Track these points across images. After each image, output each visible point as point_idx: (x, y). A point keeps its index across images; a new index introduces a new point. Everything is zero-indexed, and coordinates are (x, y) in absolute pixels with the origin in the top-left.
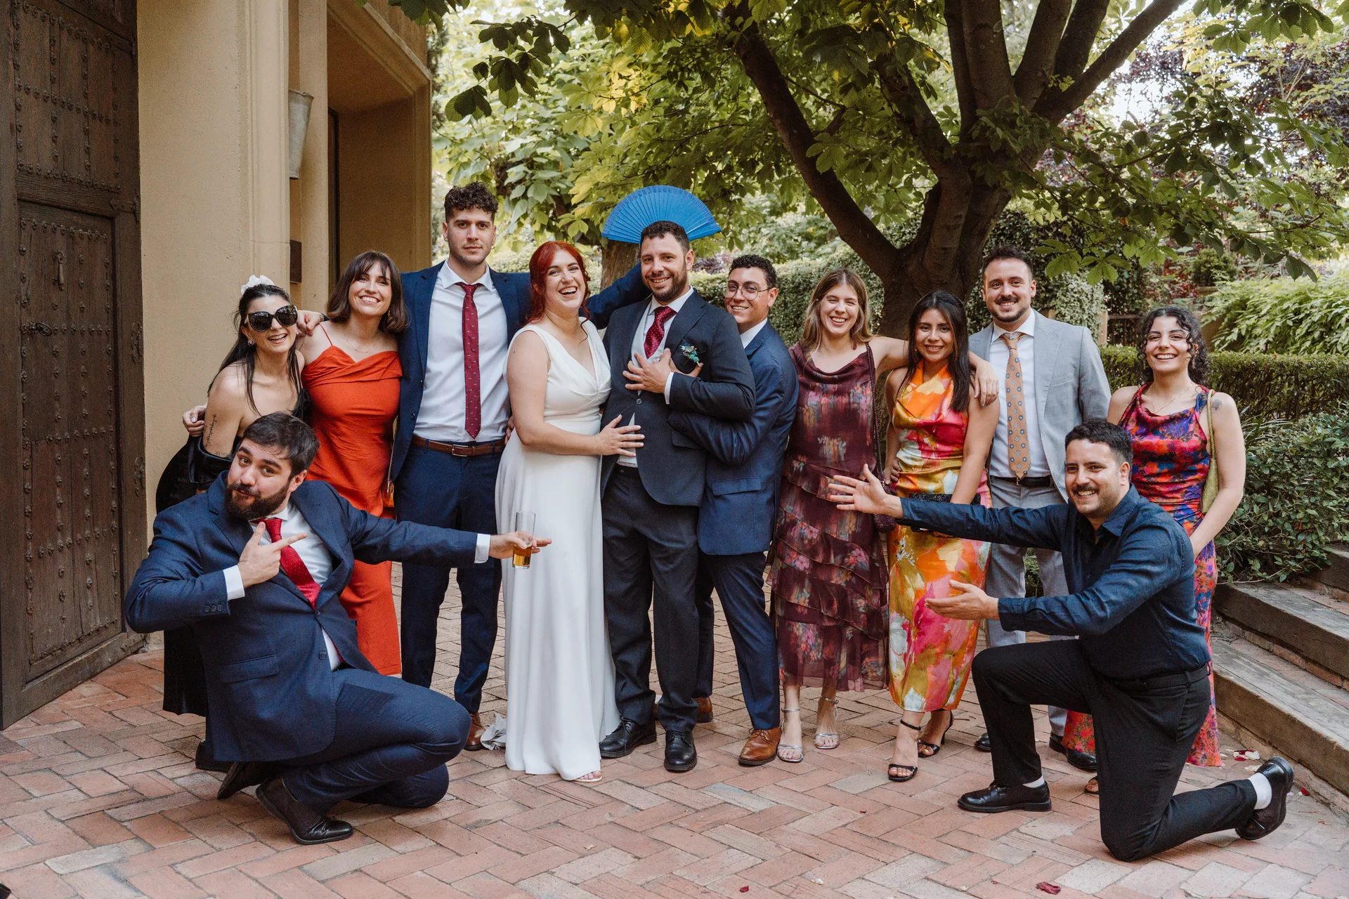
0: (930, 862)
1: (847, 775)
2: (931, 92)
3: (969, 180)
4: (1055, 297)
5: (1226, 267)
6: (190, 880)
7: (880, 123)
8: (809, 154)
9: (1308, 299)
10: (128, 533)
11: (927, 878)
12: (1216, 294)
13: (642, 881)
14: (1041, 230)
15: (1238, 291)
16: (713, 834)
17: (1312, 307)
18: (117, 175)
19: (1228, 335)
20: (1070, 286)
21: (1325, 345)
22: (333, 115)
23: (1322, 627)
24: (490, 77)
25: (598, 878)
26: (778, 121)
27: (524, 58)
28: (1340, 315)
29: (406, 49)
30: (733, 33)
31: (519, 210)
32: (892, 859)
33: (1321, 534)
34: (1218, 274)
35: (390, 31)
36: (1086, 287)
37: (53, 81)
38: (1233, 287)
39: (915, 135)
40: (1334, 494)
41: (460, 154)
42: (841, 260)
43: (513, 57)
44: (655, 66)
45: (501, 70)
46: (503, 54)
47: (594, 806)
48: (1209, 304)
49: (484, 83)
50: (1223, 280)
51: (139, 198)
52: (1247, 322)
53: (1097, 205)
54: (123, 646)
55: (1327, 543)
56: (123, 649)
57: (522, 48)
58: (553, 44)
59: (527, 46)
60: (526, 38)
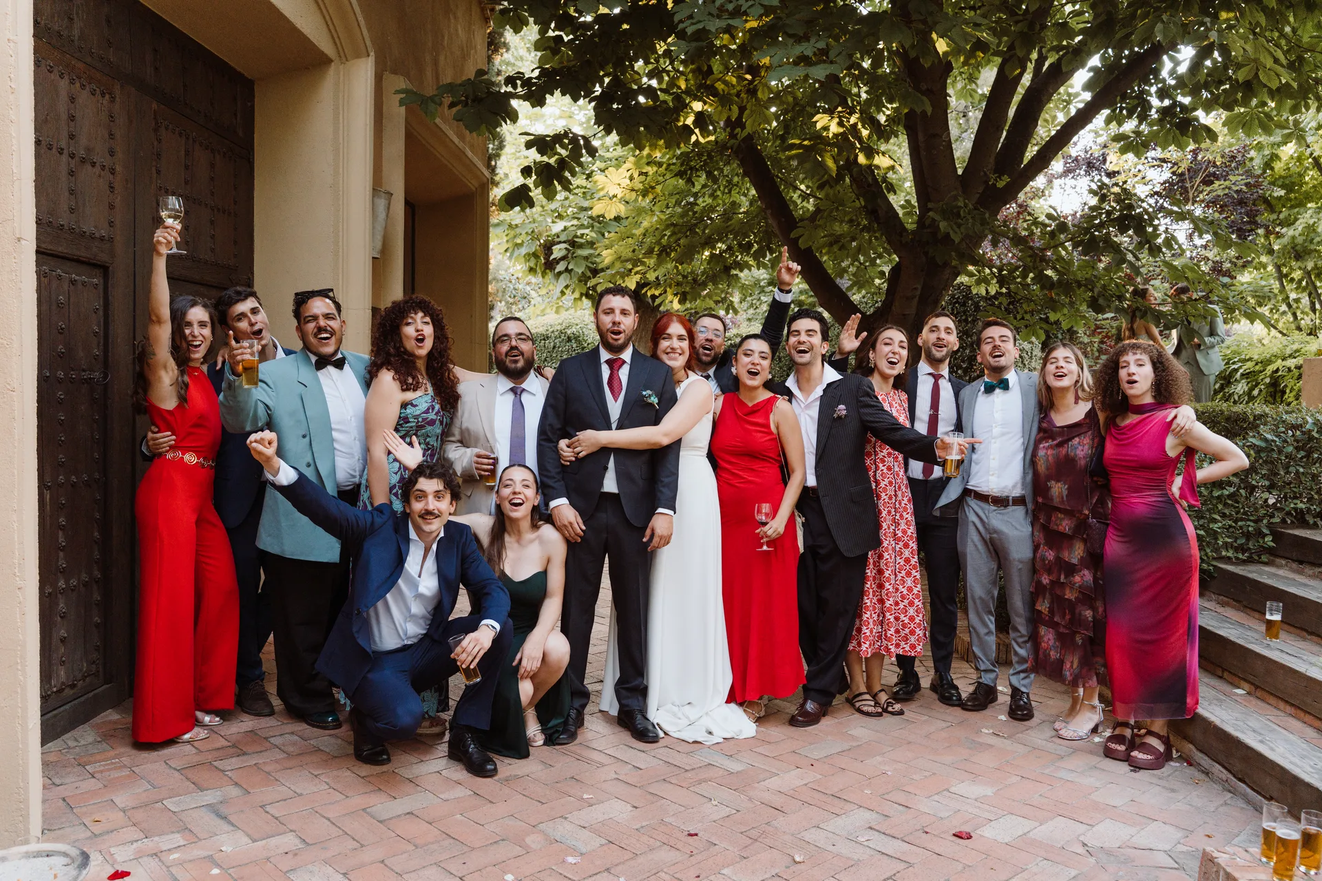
0: (874, 815)
1: (811, 744)
2: (892, 188)
3: (924, 259)
6: (276, 818)
7: (850, 213)
8: (792, 236)
11: (871, 828)
13: (638, 826)
16: (700, 789)
18: (235, 256)
21: (1224, 395)
22: (410, 205)
23: (1208, 628)
24: (534, 177)
25: (603, 823)
26: (769, 212)
27: (562, 163)
28: (1236, 370)
29: (470, 154)
30: (732, 141)
31: (563, 281)
32: (843, 811)
33: (1208, 551)
35: (456, 140)
37: (186, 183)
39: (879, 224)
40: (1219, 518)
41: (515, 237)
43: (552, 161)
44: (669, 165)
45: (542, 172)
46: (545, 159)
47: (603, 765)
49: (530, 182)
51: (253, 273)
53: (1029, 280)
55: (1214, 559)
57: (560, 154)
58: (584, 151)
59: (564, 153)
60: (563, 146)
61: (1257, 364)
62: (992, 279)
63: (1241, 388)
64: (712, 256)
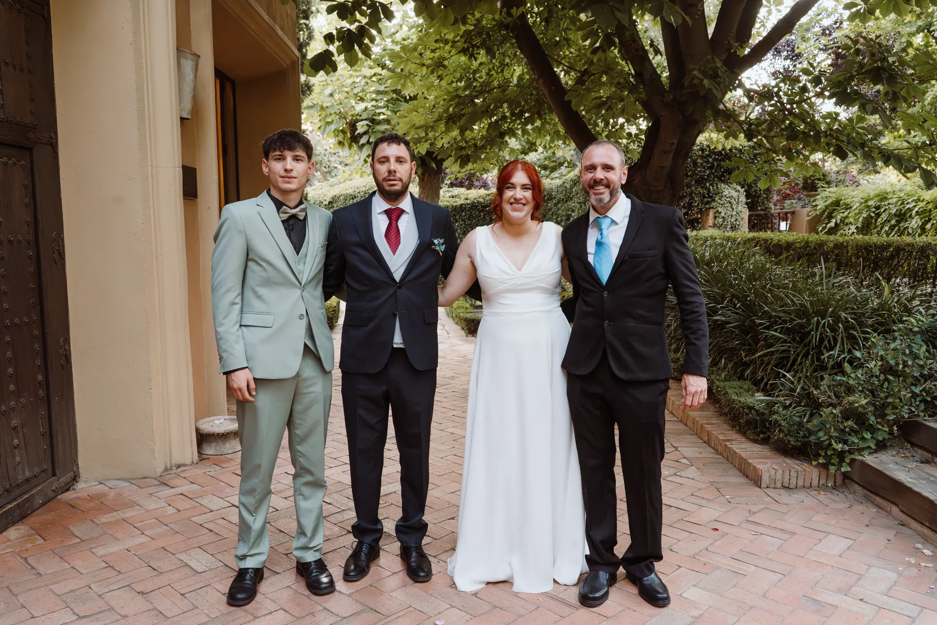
3: (681, 117)
4: (714, 200)
5: (824, 179)
7: (618, 76)
9: (886, 198)
10: (55, 400)
12: (819, 197)
14: (705, 157)
15: (834, 195)
17: (889, 204)
18: (33, 114)
19: (827, 224)
20: (724, 193)
21: (899, 229)
24: (337, 44)
26: (541, 81)
27: (362, 29)
28: (910, 210)
29: (280, 32)
30: (509, 19)
31: (365, 151)
34: (820, 184)
35: (266, 17)
36: (735, 194)
38: (830, 192)
39: (644, 85)
41: (326, 116)
42: (572, 180)
43: (353, 27)
44: (454, 42)
45: (344, 38)
46: (345, 25)
48: (814, 204)
49: (332, 48)
50: (823, 187)
51: (55, 133)
52: (841, 214)
54: (53, 488)
56: (53, 491)
57: (359, 22)
58: (382, 16)
59: (364, 20)
60: (363, 14)
61: (928, 203)
62: (740, 133)
63: (915, 223)
64: (490, 124)
